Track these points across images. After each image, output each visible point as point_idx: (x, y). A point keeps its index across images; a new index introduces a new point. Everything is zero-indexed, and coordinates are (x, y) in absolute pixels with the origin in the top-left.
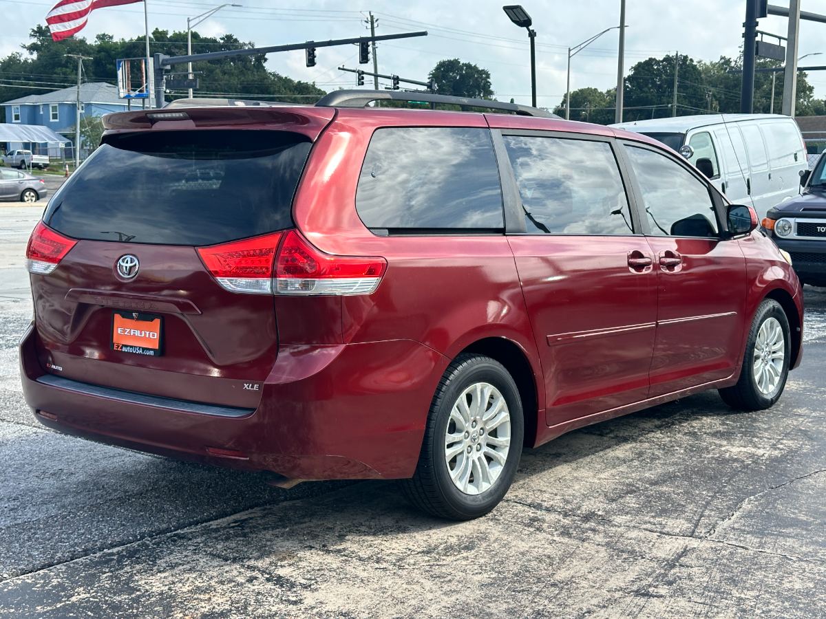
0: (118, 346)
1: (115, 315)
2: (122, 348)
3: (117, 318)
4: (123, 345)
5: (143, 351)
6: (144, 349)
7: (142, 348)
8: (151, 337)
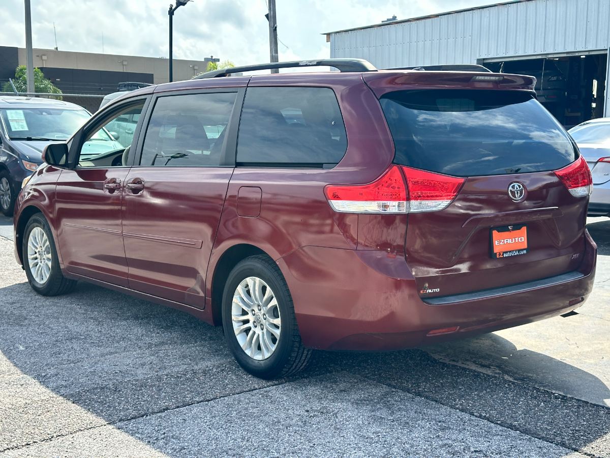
0: (500, 254)
1: (493, 231)
2: (503, 255)
3: (495, 233)
4: (504, 253)
5: (519, 253)
6: (519, 251)
7: (518, 250)
8: (520, 241)
